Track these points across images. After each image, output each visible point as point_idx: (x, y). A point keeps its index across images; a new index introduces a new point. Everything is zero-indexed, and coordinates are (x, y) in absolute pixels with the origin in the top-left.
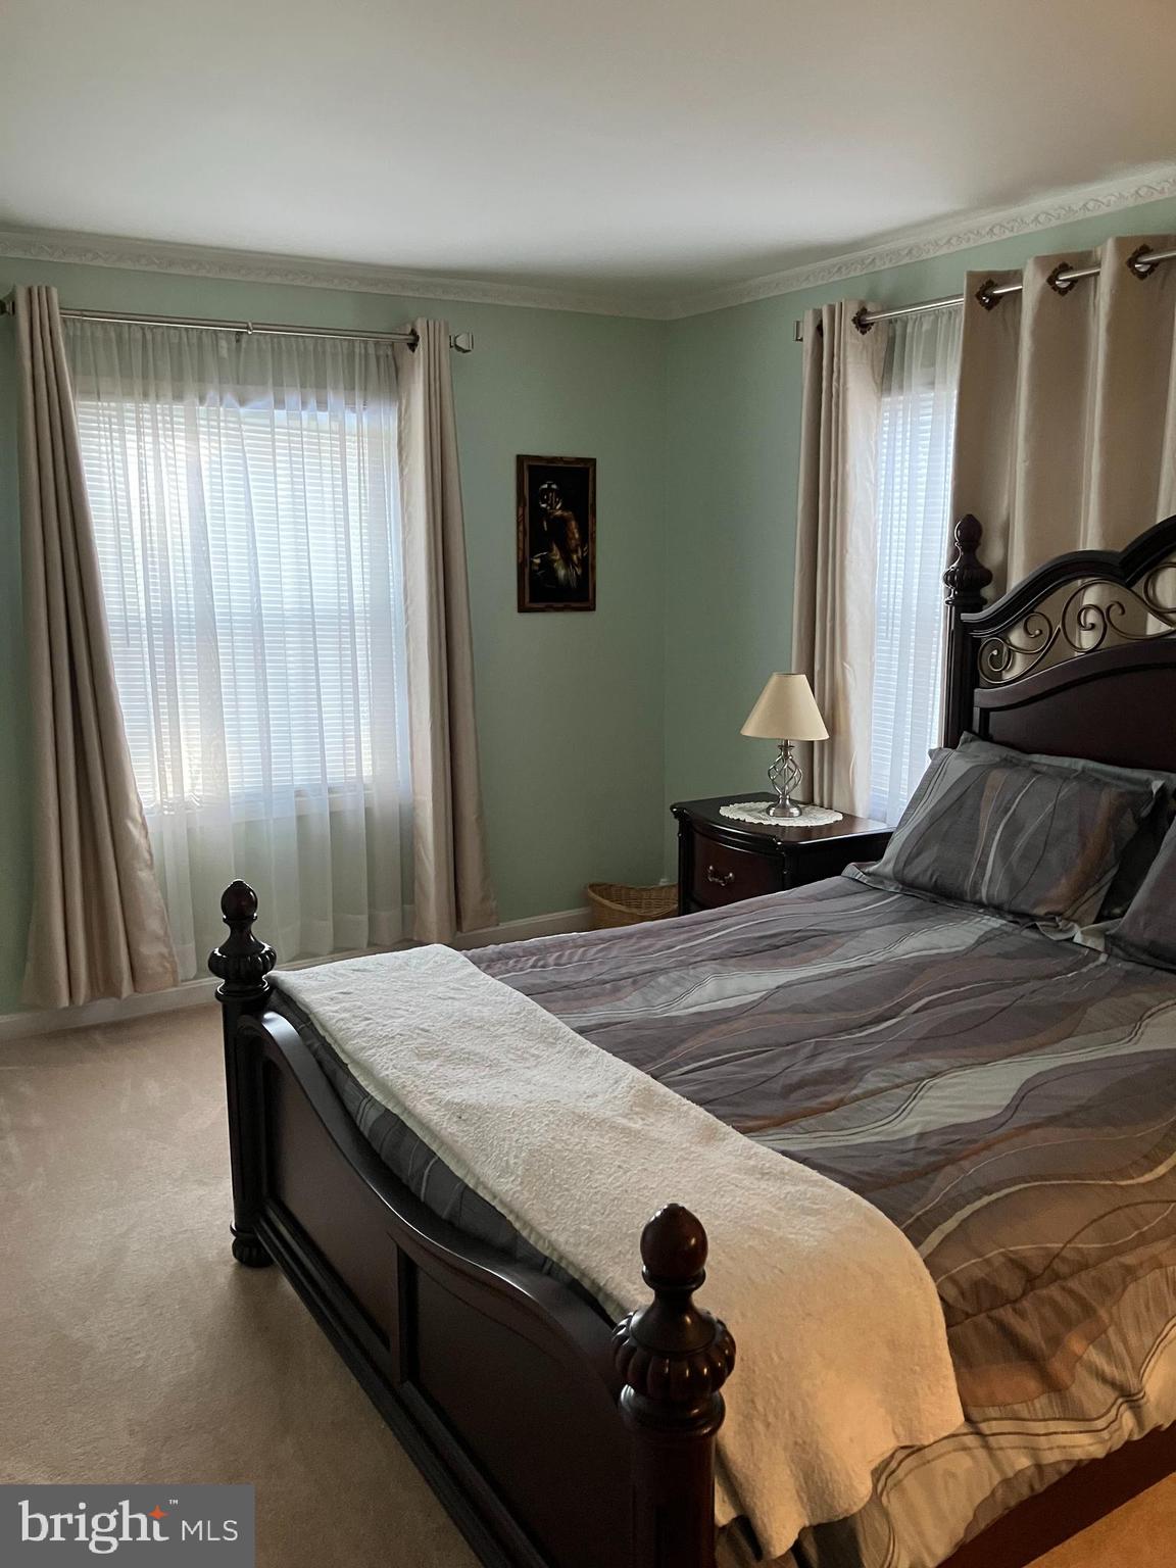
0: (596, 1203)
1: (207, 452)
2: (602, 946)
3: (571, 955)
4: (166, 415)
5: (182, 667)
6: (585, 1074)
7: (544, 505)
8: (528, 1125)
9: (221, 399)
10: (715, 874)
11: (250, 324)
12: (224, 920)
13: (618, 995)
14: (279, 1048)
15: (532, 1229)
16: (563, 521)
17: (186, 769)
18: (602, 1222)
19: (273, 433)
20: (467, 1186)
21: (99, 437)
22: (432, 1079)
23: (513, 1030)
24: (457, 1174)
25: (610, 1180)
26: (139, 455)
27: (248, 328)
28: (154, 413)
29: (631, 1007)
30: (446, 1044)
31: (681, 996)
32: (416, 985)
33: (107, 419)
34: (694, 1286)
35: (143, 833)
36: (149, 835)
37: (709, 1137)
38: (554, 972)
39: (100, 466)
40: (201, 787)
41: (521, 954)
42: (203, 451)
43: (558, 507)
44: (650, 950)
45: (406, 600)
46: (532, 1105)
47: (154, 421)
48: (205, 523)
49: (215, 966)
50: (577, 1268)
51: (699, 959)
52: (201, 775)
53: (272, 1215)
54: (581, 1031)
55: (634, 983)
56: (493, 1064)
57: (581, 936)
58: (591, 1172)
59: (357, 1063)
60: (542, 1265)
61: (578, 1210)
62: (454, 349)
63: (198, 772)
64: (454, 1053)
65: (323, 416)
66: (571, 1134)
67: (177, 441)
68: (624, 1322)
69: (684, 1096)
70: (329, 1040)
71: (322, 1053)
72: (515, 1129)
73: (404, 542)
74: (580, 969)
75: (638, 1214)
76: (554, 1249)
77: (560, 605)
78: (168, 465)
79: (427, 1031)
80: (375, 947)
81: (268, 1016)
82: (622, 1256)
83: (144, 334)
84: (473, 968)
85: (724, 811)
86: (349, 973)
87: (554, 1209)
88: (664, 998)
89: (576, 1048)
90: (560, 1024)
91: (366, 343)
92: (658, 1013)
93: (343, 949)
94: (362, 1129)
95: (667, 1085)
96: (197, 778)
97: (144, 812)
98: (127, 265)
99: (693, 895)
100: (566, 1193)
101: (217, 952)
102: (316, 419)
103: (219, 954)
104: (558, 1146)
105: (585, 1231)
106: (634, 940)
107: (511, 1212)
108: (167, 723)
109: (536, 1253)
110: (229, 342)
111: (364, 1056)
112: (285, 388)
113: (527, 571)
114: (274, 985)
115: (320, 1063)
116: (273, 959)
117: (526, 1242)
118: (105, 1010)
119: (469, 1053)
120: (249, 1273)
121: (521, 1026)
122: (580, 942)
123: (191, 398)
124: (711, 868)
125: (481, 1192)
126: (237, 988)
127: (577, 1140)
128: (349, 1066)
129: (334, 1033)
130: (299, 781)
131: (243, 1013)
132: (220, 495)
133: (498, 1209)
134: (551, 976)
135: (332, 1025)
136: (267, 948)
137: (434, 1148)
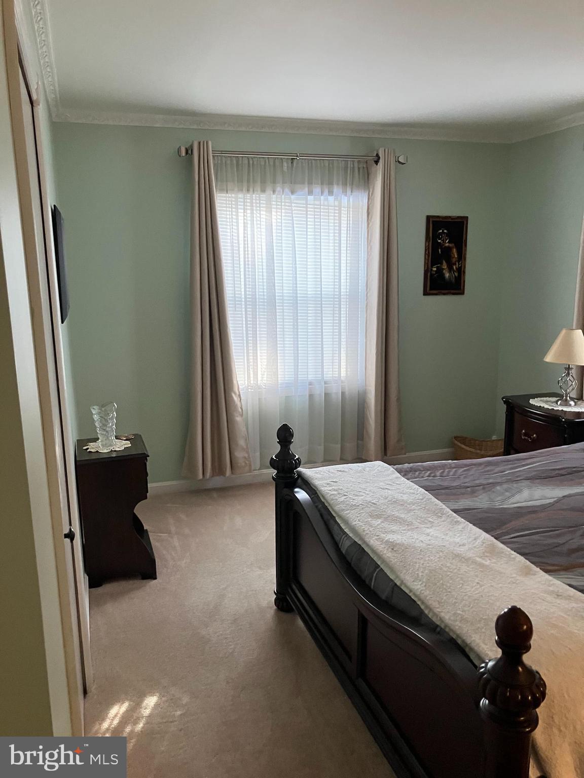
0: (465, 600)
1: (275, 217)
2: (465, 468)
3: (449, 472)
4: (257, 200)
5: (260, 321)
6: (458, 533)
7: (439, 241)
8: (429, 557)
9: (283, 191)
10: (525, 434)
11: (298, 154)
12: (278, 442)
13: (476, 494)
14: (302, 506)
15: (430, 610)
16: (450, 249)
17: (259, 370)
18: (469, 610)
19: (307, 208)
20: (396, 584)
21: (226, 211)
22: (378, 528)
23: (419, 507)
24: (391, 577)
25: (473, 589)
26: (244, 219)
27: (297, 156)
28: (252, 199)
29: (482, 501)
30: (385, 512)
31: (509, 498)
32: (369, 481)
33: (230, 202)
34: (525, 651)
35: (239, 399)
36: (242, 400)
37: (527, 573)
38: (440, 480)
39: (226, 225)
40: (265, 379)
41: (422, 469)
42: (274, 217)
43: (447, 242)
44: (492, 472)
45: (367, 289)
46: (430, 547)
47: (252, 203)
48: (273, 252)
49: (273, 463)
50: (454, 632)
51: (519, 479)
52: (266, 373)
53: (294, 587)
54: (455, 511)
55: (484, 489)
56: (410, 524)
57: (454, 463)
58: (463, 584)
59: (340, 517)
60: (434, 629)
61: (455, 603)
62: (397, 163)
63: (265, 372)
64: (389, 516)
65: (331, 198)
66: (451, 563)
67: (262, 212)
68: (483, 665)
69: (512, 550)
70: (326, 504)
71: (323, 511)
72: (422, 558)
73: (368, 260)
74: (454, 480)
75: (489, 609)
76: (443, 622)
77: (446, 291)
78: (257, 224)
79: (375, 504)
80: (344, 461)
81: (296, 490)
82: (480, 629)
83: (249, 161)
84: (399, 475)
85: (532, 401)
86: (335, 472)
87: (443, 601)
88: (499, 498)
89: (453, 520)
90: (444, 506)
91: (353, 161)
92: (498, 505)
93: (328, 461)
94: (342, 549)
95: (503, 543)
96: (264, 375)
97: (240, 389)
98: (243, 129)
99: (512, 445)
100: (449, 593)
101: (274, 457)
102: (328, 201)
103: (275, 458)
104: (445, 569)
105: (460, 614)
106: (483, 466)
107: (420, 599)
108: (251, 342)
109: (433, 623)
110: (287, 163)
111: (344, 513)
112: (314, 185)
113: (429, 274)
114: (300, 475)
115: (321, 515)
116: (300, 462)
117: (427, 616)
118: (218, 481)
119: (396, 517)
120: (282, 614)
121: (424, 506)
122: (453, 465)
123: (269, 191)
124: (524, 431)
125: (403, 587)
126: (282, 475)
127: (454, 567)
128: (336, 518)
129: (329, 501)
130: (311, 377)
131: (284, 488)
132: (281, 238)
133: (412, 597)
134: (438, 481)
135: (328, 497)
136: (297, 457)
137: (379, 563)
